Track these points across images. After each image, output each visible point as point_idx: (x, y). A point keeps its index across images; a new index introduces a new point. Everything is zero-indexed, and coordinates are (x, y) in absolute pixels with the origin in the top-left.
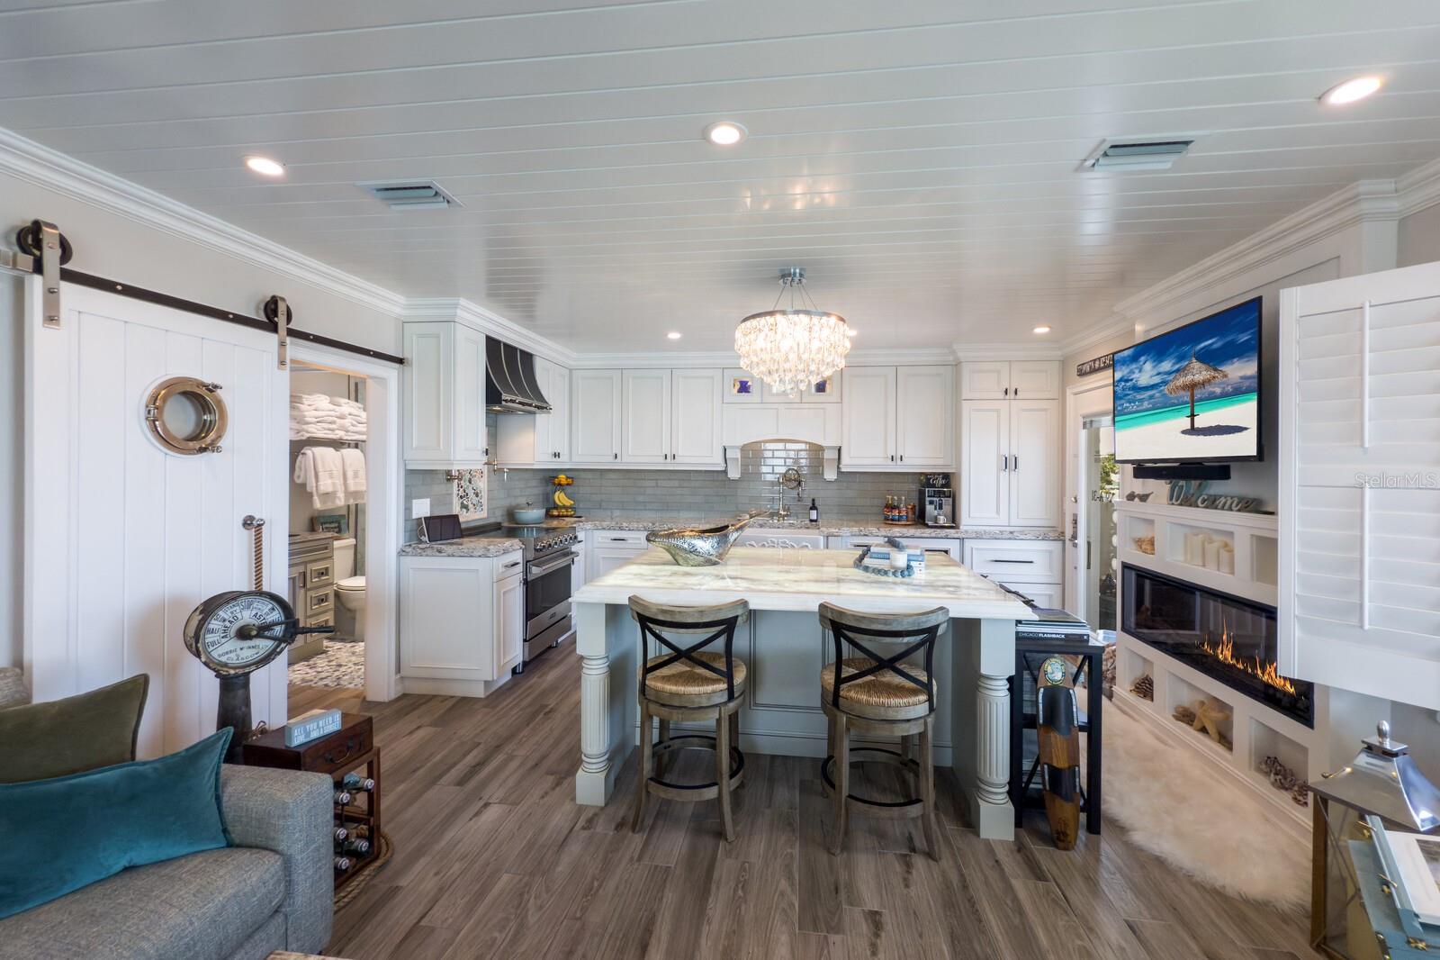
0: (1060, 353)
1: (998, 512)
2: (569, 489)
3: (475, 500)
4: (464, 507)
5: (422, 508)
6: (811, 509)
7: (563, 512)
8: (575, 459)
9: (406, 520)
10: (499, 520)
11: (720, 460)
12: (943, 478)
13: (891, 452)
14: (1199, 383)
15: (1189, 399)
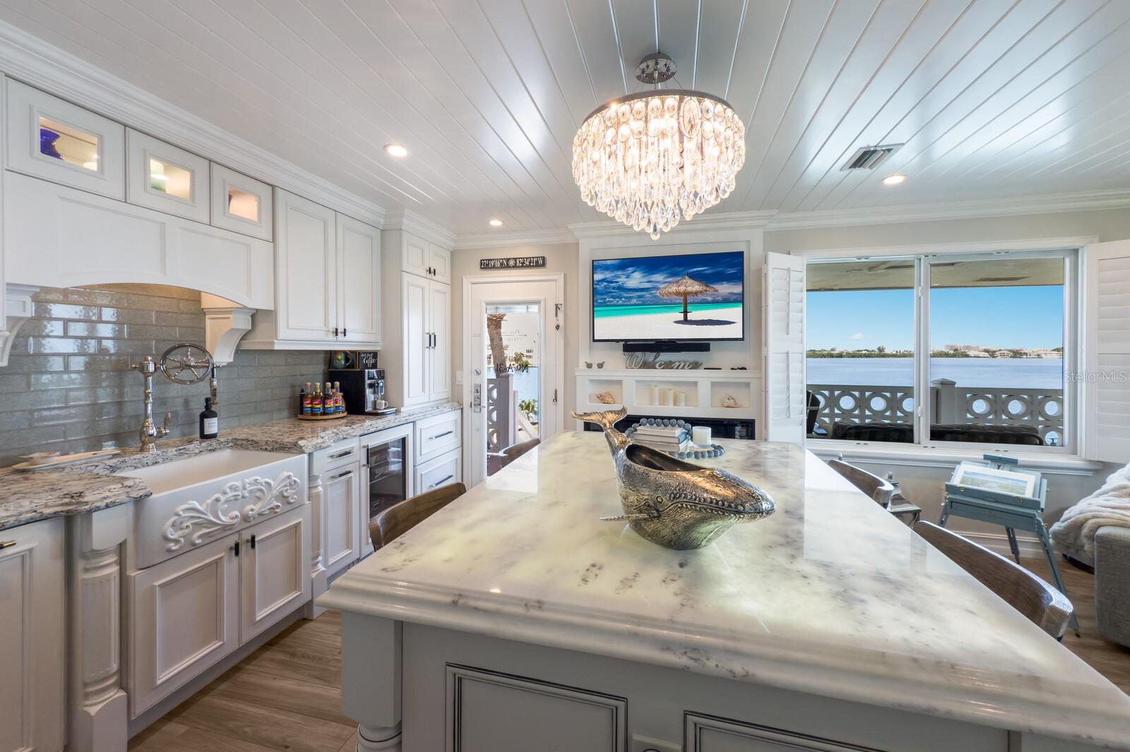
14: (692, 292)
15: (681, 301)
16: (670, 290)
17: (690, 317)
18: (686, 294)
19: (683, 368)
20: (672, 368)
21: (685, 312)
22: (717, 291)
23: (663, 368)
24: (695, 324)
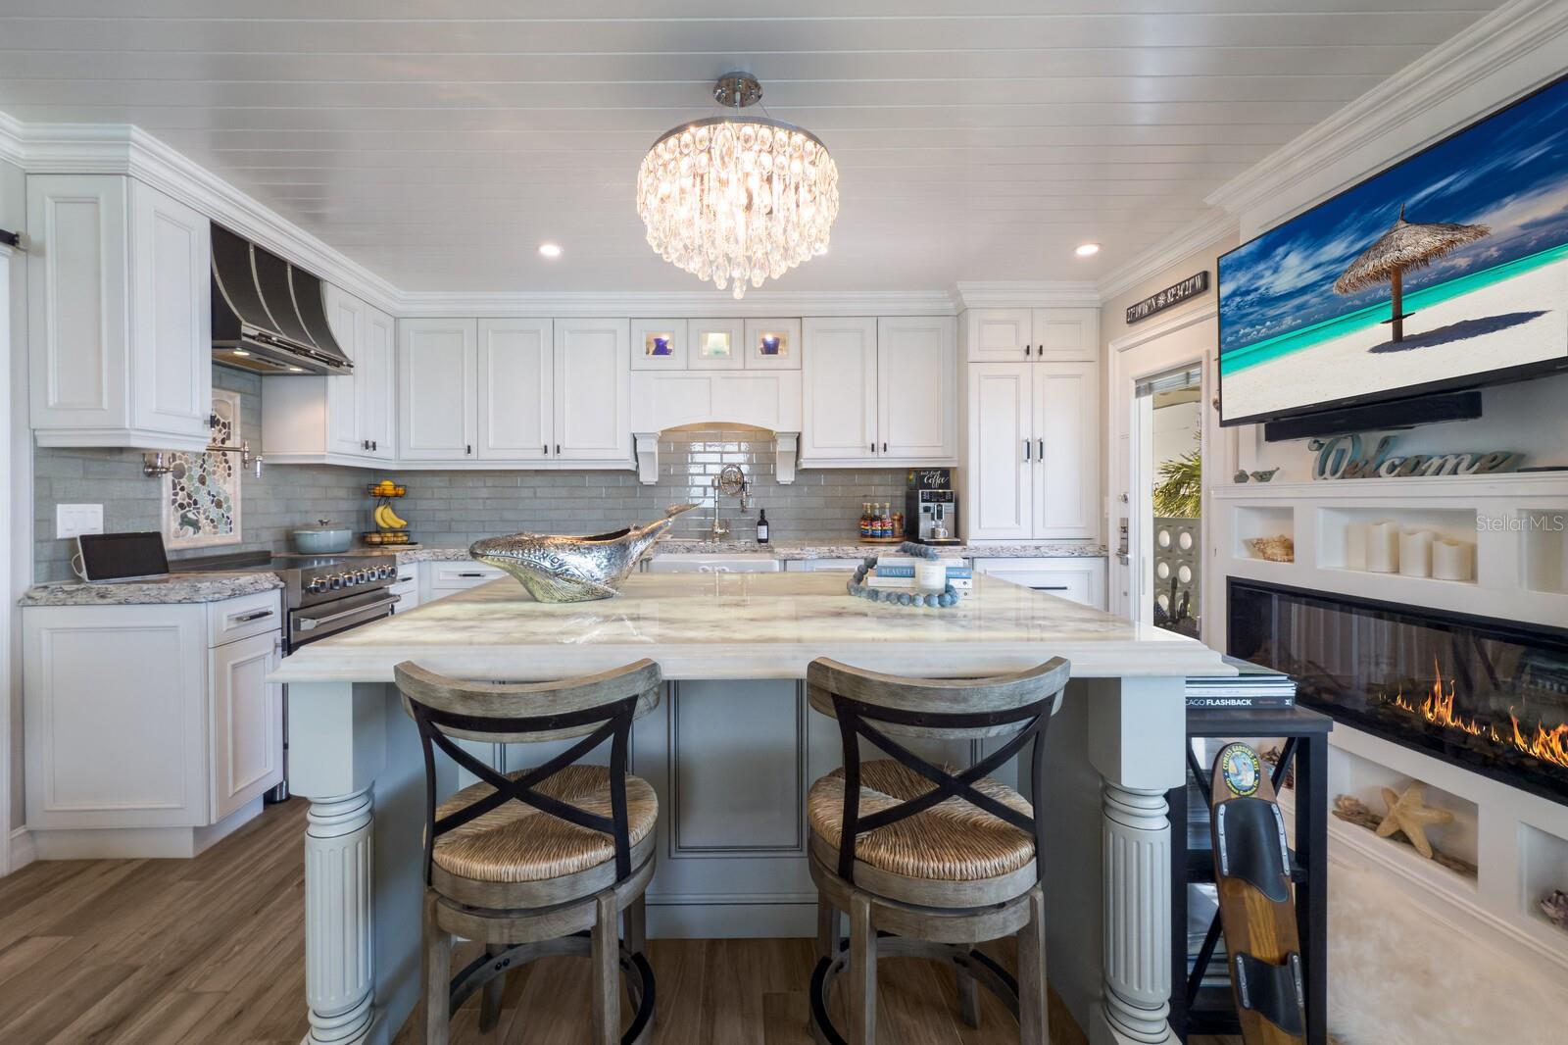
0: (1097, 297)
1: (1018, 521)
2: (401, 504)
3: (214, 513)
4: (185, 521)
5: (80, 519)
6: (760, 524)
7: (390, 537)
8: (404, 455)
9: (38, 541)
10: (269, 547)
11: (628, 454)
12: (941, 476)
13: (871, 439)
14: (1414, 260)
15: (1388, 292)
16: (1361, 272)
17: (1410, 327)
18: (1398, 269)
22: (1482, 233)
24: (1420, 346)
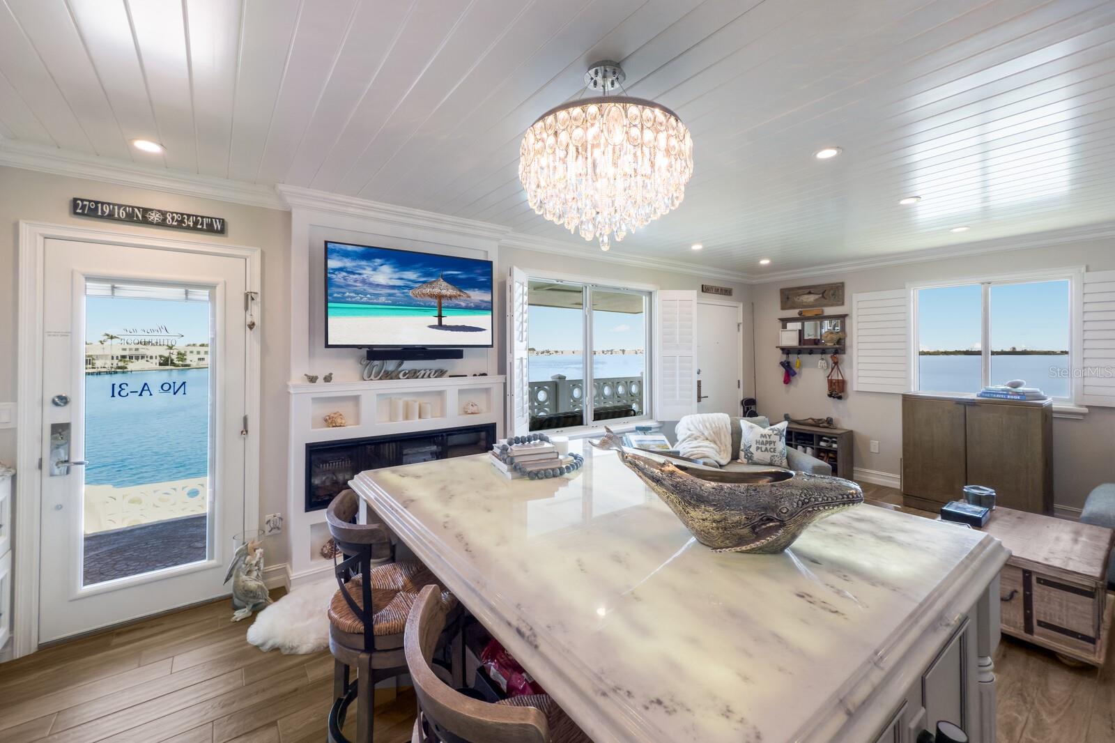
14: (446, 296)
15: (436, 305)
16: (424, 291)
17: (445, 321)
18: (440, 297)
19: (429, 377)
20: (417, 378)
21: (440, 317)
22: (469, 297)
23: (407, 378)
24: (449, 330)
